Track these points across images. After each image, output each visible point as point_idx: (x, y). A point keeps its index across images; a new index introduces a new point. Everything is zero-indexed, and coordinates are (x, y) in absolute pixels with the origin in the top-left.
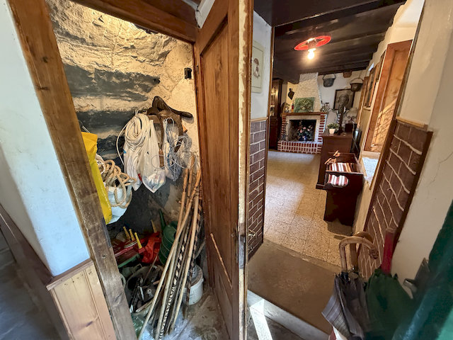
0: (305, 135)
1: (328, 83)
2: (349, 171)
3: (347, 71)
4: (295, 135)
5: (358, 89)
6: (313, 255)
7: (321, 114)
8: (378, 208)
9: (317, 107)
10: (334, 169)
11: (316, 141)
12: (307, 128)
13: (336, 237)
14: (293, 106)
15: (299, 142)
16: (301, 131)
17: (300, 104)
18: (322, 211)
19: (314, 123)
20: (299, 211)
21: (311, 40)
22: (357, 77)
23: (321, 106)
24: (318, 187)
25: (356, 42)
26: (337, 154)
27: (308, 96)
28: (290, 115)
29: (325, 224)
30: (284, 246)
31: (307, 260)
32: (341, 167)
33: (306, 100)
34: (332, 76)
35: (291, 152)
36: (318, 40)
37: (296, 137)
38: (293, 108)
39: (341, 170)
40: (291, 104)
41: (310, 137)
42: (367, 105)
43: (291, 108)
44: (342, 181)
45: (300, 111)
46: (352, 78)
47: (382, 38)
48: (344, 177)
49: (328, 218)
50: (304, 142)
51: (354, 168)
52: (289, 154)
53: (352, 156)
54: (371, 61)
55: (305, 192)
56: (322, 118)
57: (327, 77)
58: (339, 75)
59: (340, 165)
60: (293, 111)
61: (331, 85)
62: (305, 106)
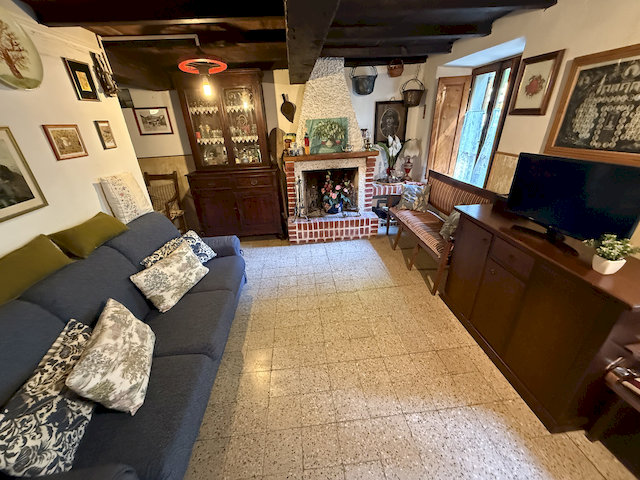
1: (362, 87)
5: (414, 103)
7: (369, 156)
11: (362, 212)
14: (307, 140)
15: (329, 219)
27: (334, 114)
35: (321, 241)
38: (307, 143)
45: (322, 151)
56: (370, 164)
57: (359, 71)
58: (381, 70)
60: (308, 151)
61: (370, 91)
62: (332, 139)
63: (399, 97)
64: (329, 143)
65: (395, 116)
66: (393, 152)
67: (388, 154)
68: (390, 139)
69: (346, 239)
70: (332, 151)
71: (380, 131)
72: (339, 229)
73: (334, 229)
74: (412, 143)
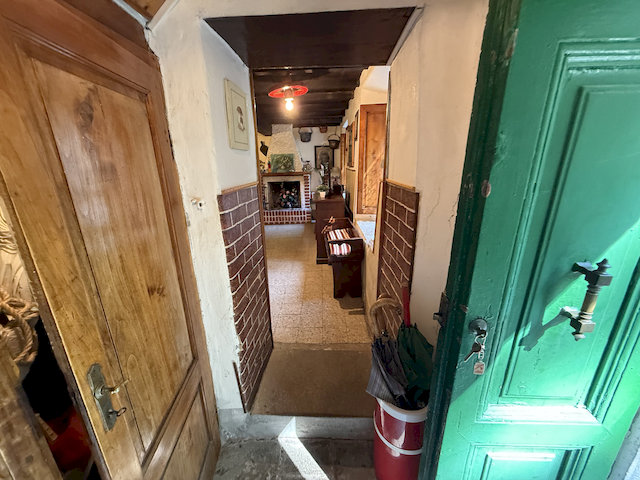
0: (289, 200)
1: (306, 138)
2: (347, 237)
3: (323, 127)
4: (278, 201)
5: (336, 147)
6: (334, 340)
7: (305, 174)
8: (387, 269)
9: (298, 167)
10: (333, 238)
11: (304, 208)
12: (291, 191)
13: (350, 313)
14: (269, 164)
15: (284, 210)
16: (285, 196)
17: (277, 162)
18: (331, 288)
19: (297, 184)
20: (305, 296)
21: (286, 88)
22: (334, 133)
23: (302, 164)
24: (318, 262)
25: (330, 96)
26: (332, 220)
27: (286, 153)
28: (269, 175)
29: (336, 302)
30: (301, 341)
31: (329, 349)
32: (339, 234)
33: (284, 156)
34: (309, 130)
35: (277, 224)
36: (295, 89)
37: (280, 204)
38: (269, 167)
39: (340, 238)
40: (267, 162)
41: (296, 203)
42: (350, 164)
43: (266, 167)
44: (345, 250)
45: (279, 171)
46: (329, 133)
47: (352, 97)
48: (344, 244)
49: (339, 294)
50: (289, 210)
51: (352, 234)
52: (275, 227)
53: (346, 222)
54: (344, 118)
55: (306, 271)
56: (306, 179)
57: (303, 130)
58: (316, 130)
59: (337, 231)
60: (271, 171)
61: (309, 140)
62: (285, 165)
63: (327, 144)
64: (283, 167)
69: (292, 223)
70: (285, 171)
72: (287, 217)
73: (284, 216)
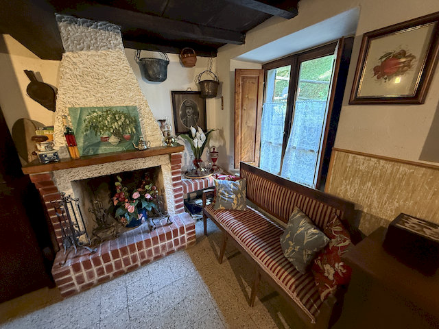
1: (151, 73)
7: (173, 153)
16: (131, 208)
35: (119, 274)
38: (70, 142)
52: (114, 284)
56: (176, 160)
61: (162, 79)
62: (117, 133)
63: (195, 88)
64: (113, 139)
65: (194, 107)
66: (198, 143)
67: (193, 146)
68: (193, 130)
69: (157, 258)
70: (120, 149)
71: (181, 121)
72: (145, 250)
73: (137, 252)
74: (215, 133)
